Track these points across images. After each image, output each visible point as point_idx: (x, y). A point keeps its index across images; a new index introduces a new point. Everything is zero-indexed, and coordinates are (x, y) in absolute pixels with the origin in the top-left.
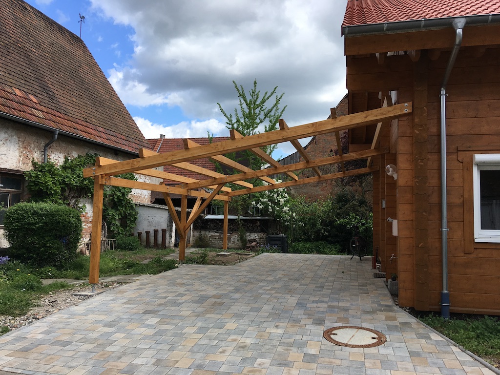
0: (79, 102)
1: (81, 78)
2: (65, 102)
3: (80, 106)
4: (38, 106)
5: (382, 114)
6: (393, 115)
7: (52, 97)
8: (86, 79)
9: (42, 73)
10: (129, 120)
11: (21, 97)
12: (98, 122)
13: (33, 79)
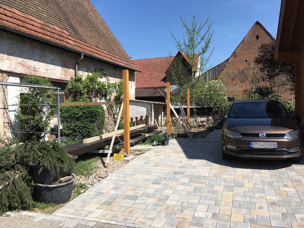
0: (91, 35)
2: (84, 35)
3: (92, 37)
4: (69, 37)
8: (92, 20)
9: (68, 16)
10: (119, 46)
11: (59, 31)
12: (103, 47)
13: (64, 19)
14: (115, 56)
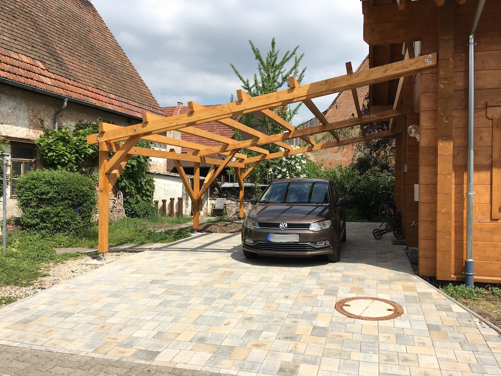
0: (89, 68)
1: (91, 44)
2: (75, 69)
3: (91, 72)
4: (46, 73)
5: (403, 67)
6: (415, 68)
7: (60, 63)
8: (97, 44)
9: (50, 38)
10: (142, 87)
11: (28, 64)
12: (110, 89)
13: (40, 44)
14: (130, 102)
